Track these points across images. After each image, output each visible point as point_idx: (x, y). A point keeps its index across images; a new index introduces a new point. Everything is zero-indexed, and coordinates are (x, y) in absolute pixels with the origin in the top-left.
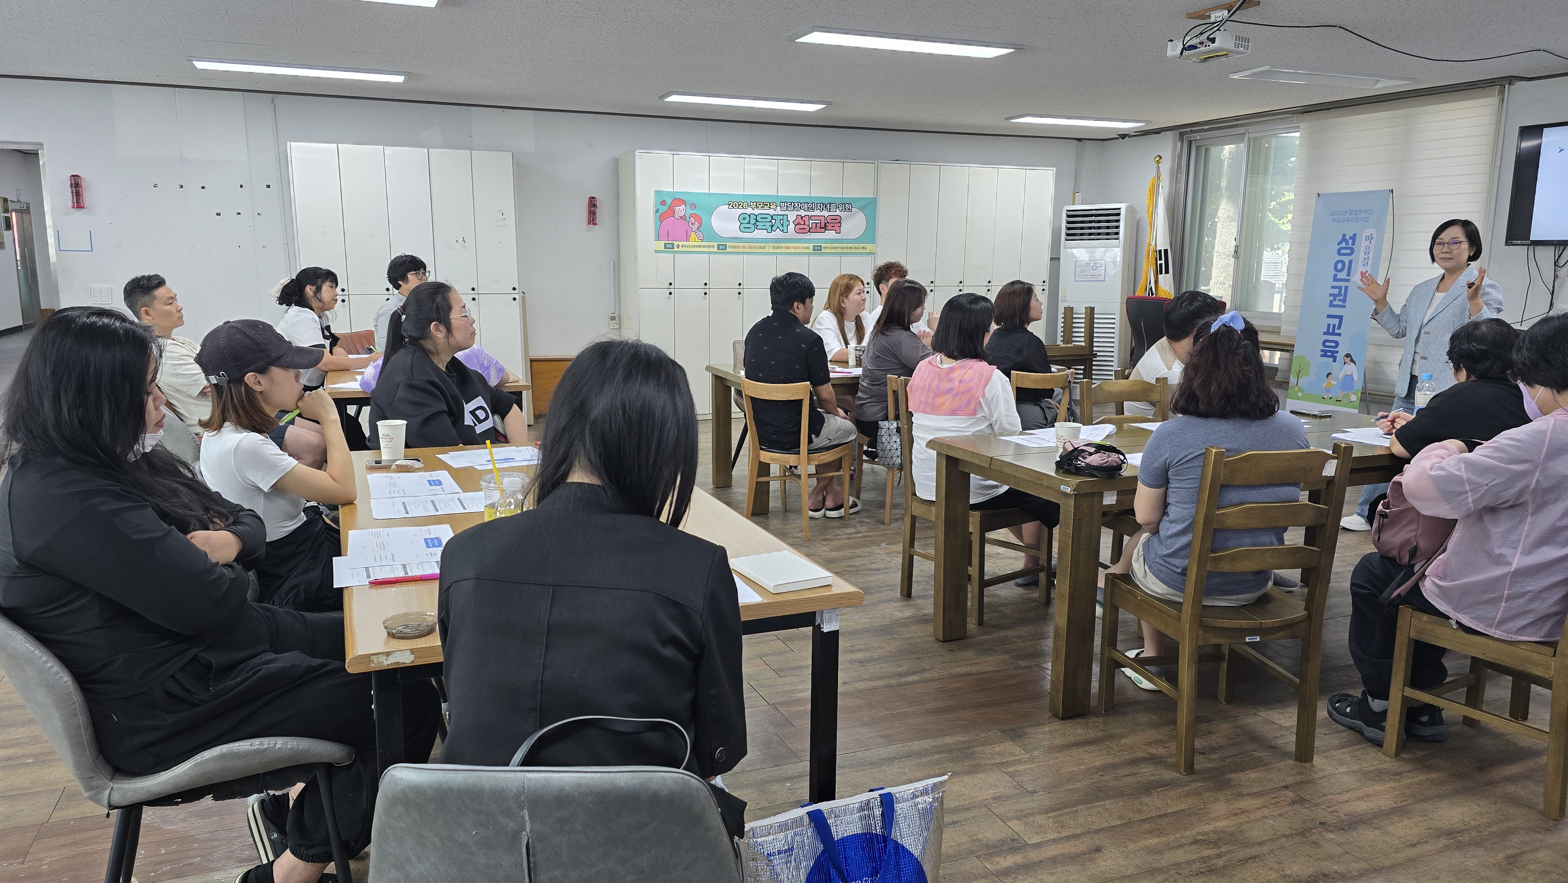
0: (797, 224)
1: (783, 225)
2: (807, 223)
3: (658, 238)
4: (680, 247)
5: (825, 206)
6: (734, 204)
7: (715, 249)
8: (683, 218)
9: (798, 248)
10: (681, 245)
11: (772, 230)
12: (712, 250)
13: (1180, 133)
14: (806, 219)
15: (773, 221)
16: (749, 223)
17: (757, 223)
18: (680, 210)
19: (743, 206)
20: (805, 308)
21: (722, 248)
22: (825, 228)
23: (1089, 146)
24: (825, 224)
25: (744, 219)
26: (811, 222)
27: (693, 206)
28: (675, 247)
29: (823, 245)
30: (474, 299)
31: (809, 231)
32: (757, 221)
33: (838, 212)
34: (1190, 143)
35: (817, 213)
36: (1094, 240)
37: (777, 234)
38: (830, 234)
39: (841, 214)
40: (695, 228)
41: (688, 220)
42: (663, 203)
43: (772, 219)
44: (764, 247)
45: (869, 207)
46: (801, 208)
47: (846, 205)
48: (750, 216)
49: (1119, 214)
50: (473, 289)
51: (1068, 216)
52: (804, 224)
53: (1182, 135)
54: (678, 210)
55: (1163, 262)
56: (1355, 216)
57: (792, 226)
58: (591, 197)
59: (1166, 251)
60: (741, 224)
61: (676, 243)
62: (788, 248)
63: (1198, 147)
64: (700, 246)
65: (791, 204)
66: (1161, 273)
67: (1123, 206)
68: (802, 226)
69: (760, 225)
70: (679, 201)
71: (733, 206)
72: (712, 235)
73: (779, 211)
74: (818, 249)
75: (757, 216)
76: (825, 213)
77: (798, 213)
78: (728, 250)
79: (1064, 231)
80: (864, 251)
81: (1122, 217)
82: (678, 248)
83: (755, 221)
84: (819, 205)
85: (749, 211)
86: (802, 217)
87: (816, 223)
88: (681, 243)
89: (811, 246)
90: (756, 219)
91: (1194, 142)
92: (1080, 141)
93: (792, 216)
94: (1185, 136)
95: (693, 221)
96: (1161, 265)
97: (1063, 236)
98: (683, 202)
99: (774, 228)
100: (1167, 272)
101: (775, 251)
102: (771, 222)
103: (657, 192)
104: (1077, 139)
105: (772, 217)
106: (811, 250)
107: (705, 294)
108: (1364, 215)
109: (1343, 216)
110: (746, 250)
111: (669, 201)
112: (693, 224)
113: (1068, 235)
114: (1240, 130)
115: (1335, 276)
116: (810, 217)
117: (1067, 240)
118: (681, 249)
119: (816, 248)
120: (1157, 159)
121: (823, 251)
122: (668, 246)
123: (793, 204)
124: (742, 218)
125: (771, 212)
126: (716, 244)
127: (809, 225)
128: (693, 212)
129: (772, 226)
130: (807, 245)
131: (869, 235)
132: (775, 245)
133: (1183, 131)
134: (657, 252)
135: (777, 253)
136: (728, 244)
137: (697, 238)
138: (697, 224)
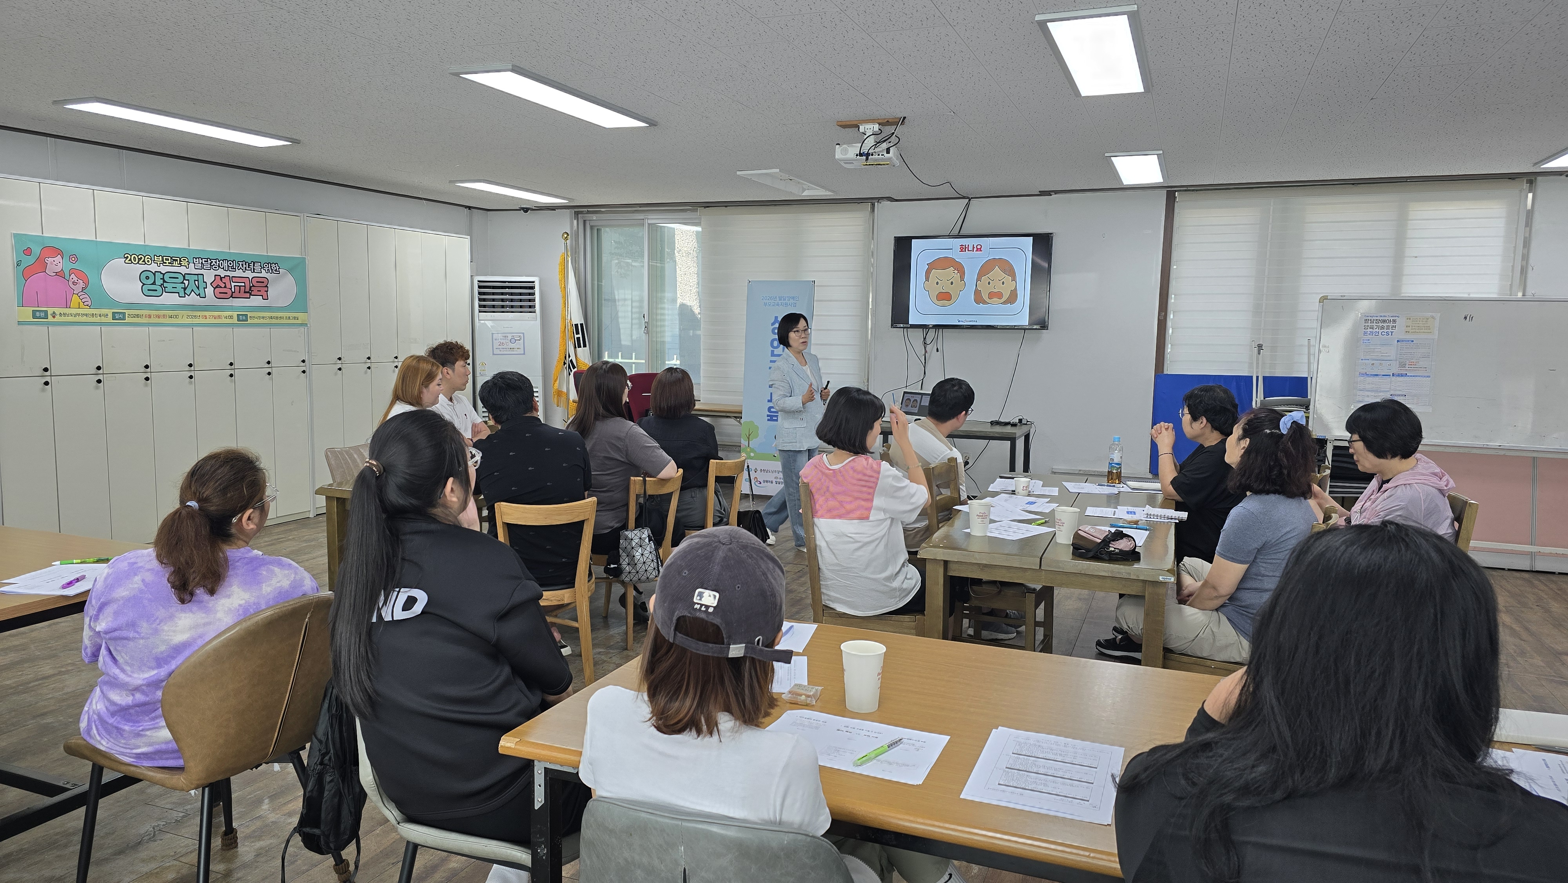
0: (217, 287)
1: (198, 288)
2: (228, 286)
3: (22, 303)
4: (57, 317)
5: (248, 265)
6: (133, 256)
7: (110, 319)
9: (219, 317)
10: (58, 313)
11: (185, 293)
12: (103, 320)
15: (186, 282)
16: (154, 283)
17: (165, 285)
18: (55, 264)
21: (119, 317)
22: (249, 292)
23: (476, 215)
24: (250, 287)
25: (147, 278)
26: (233, 284)
27: (74, 258)
28: (50, 316)
31: (232, 296)
32: (164, 281)
33: (264, 274)
35: (239, 273)
36: (507, 312)
37: (193, 299)
38: (256, 301)
39: (268, 276)
40: (78, 288)
41: (67, 277)
42: (28, 252)
43: (184, 279)
44: (176, 316)
45: (298, 268)
46: (219, 266)
47: (272, 265)
48: (154, 274)
49: (533, 288)
51: (480, 287)
52: (225, 287)
54: (51, 263)
55: (580, 335)
56: (785, 302)
57: (210, 290)
59: (581, 325)
60: (144, 284)
61: (50, 311)
62: (206, 318)
65: (209, 261)
67: (536, 280)
68: (223, 289)
69: (169, 287)
70: (52, 250)
71: (131, 260)
72: (103, 300)
73: (192, 269)
74: (243, 319)
75: (164, 274)
76: (249, 274)
77: (217, 273)
78: (128, 320)
79: (477, 302)
80: (296, 322)
81: (537, 291)
82: (54, 317)
83: (162, 282)
84: (241, 263)
85: (153, 267)
86: (221, 278)
87: (240, 286)
88: (58, 311)
89: (235, 314)
90: (163, 279)
92: (469, 209)
93: (209, 276)
95: (75, 279)
96: (578, 338)
97: (477, 308)
98: (57, 252)
99: (187, 292)
100: (585, 346)
101: (189, 321)
102: (182, 283)
103: (16, 236)
105: (184, 277)
106: (235, 321)
107: (99, 381)
108: (792, 301)
109: (773, 301)
110: (153, 320)
111: (36, 250)
112: (75, 283)
113: (480, 306)
114: (641, 216)
115: (773, 351)
116: (231, 279)
117: (480, 312)
118: (58, 319)
119: (241, 318)
120: (565, 236)
124: (144, 277)
125: (183, 270)
126: (109, 312)
127: (231, 289)
128: (74, 266)
129: (185, 289)
130: (231, 314)
131: (300, 303)
132: (190, 313)
133: (578, 211)
134: (20, 323)
135: (192, 326)
136: (127, 312)
137: (81, 304)
138: (81, 284)
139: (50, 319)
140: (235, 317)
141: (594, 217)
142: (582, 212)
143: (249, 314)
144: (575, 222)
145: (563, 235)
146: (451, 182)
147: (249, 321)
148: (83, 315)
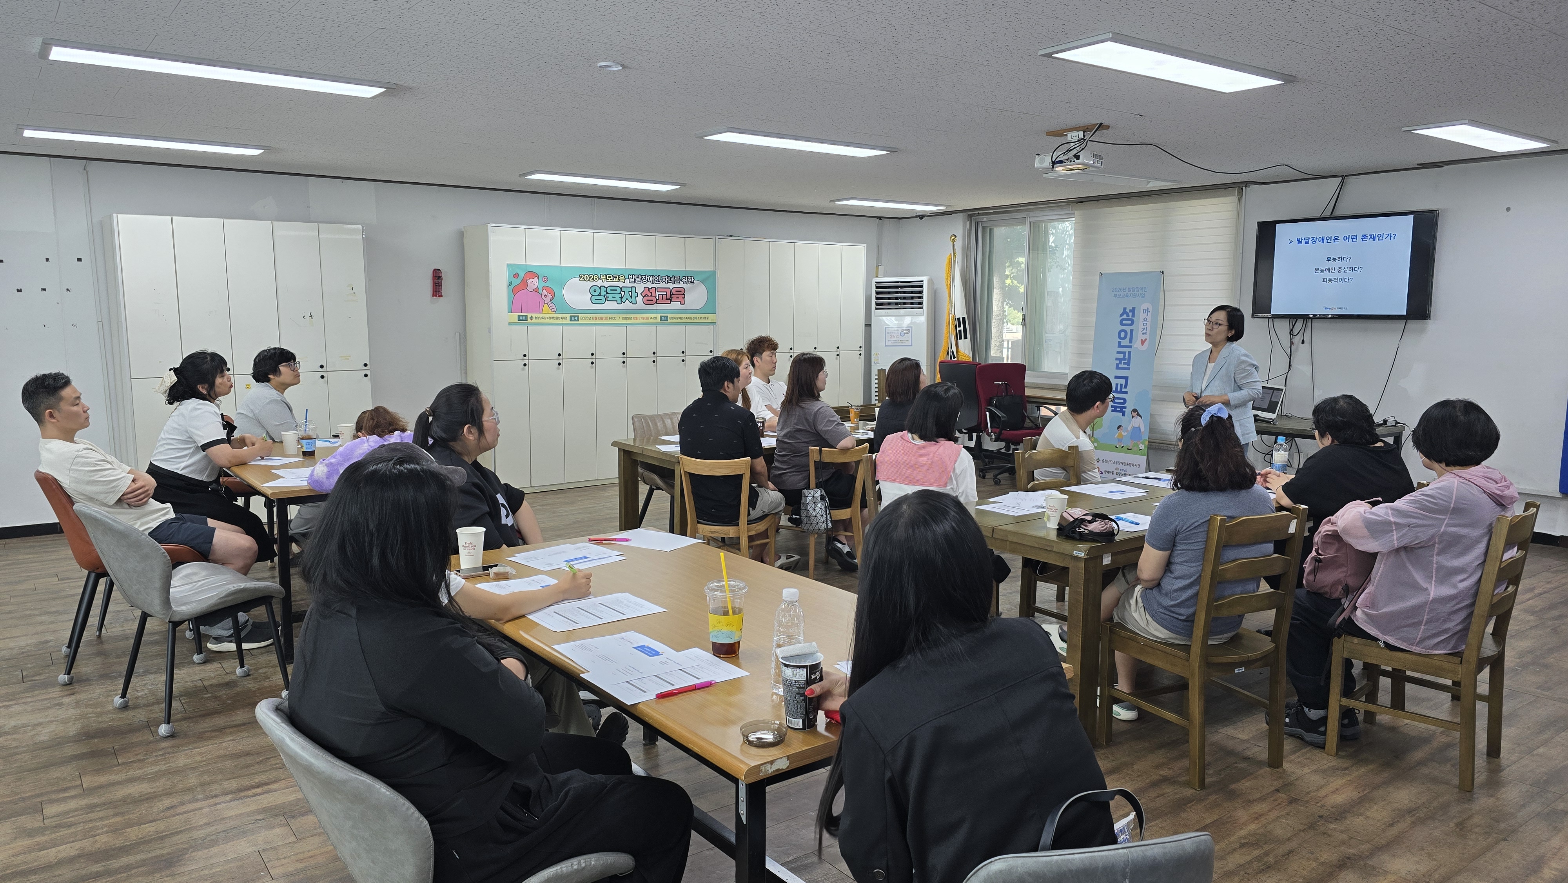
0: (645, 296)
1: (631, 297)
2: (654, 295)
3: (512, 311)
4: (534, 319)
5: (670, 278)
6: (585, 276)
7: (568, 321)
8: (536, 290)
9: (647, 318)
10: (534, 317)
11: (621, 301)
12: (564, 321)
13: (968, 215)
14: (653, 291)
15: (623, 293)
16: (599, 295)
17: (608, 295)
18: (534, 283)
19: (593, 279)
20: (734, 386)
21: (574, 319)
22: (670, 299)
23: (888, 224)
24: (671, 295)
25: (595, 291)
26: (657, 293)
27: (546, 279)
28: (529, 319)
29: (669, 316)
30: (322, 377)
31: (656, 303)
32: (607, 293)
33: (682, 285)
34: (977, 223)
35: (663, 285)
36: (900, 309)
37: (627, 305)
38: (675, 305)
39: (685, 286)
40: (548, 300)
41: (540, 292)
42: (516, 276)
43: (621, 291)
44: (615, 318)
45: (709, 279)
46: (647, 280)
47: (689, 278)
48: (600, 288)
49: (922, 286)
50: (322, 367)
51: (877, 287)
52: (651, 296)
53: (970, 216)
54: (531, 283)
55: (962, 328)
56: (1133, 293)
57: (640, 299)
58: (435, 270)
59: (964, 319)
60: (592, 295)
61: (529, 315)
62: (637, 319)
63: (984, 228)
64: (553, 318)
65: (639, 277)
66: (961, 338)
67: (925, 279)
68: (650, 298)
69: (610, 297)
70: (533, 274)
71: (584, 278)
72: (564, 307)
73: (627, 283)
74: (664, 319)
75: (607, 288)
76: (671, 286)
77: (646, 285)
78: (580, 321)
79: (874, 301)
80: (706, 321)
81: (925, 289)
82: (531, 320)
83: (605, 293)
84: (664, 277)
85: (599, 283)
86: (649, 289)
87: (662, 295)
88: (534, 315)
89: (658, 316)
90: (606, 291)
91: (980, 224)
92: (880, 219)
93: (640, 288)
94: (973, 218)
95: (546, 293)
96: (960, 331)
97: (874, 305)
98: (536, 275)
99: (623, 300)
100: (966, 337)
101: (625, 321)
102: (620, 293)
103: (509, 265)
104: (877, 217)
105: (621, 289)
106: (658, 320)
107: (559, 364)
108: (1140, 292)
109: (1122, 292)
110: (598, 321)
111: (522, 274)
112: (546, 296)
113: (877, 304)
114: (1022, 215)
115: (1120, 343)
116: (656, 289)
117: (876, 309)
118: (534, 321)
119: (663, 318)
120: (953, 238)
121: (670, 321)
122: (521, 318)
123: (640, 277)
124: (593, 290)
125: (621, 284)
126: (568, 316)
127: (656, 297)
128: (545, 284)
129: (622, 298)
130: (655, 316)
131: (711, 305)
132: (625, 316)
133: (972, 215)
134: (510, 324)
135: (627, 324)
136: (580, 315)
137: (550, 310)
138: (550, 297)
140: (659, 318)
141: (987, 218)
142: (974, 215)
144: (969, 224)
145: (951, 238)
146: (831, 201)
148: (550, 318)
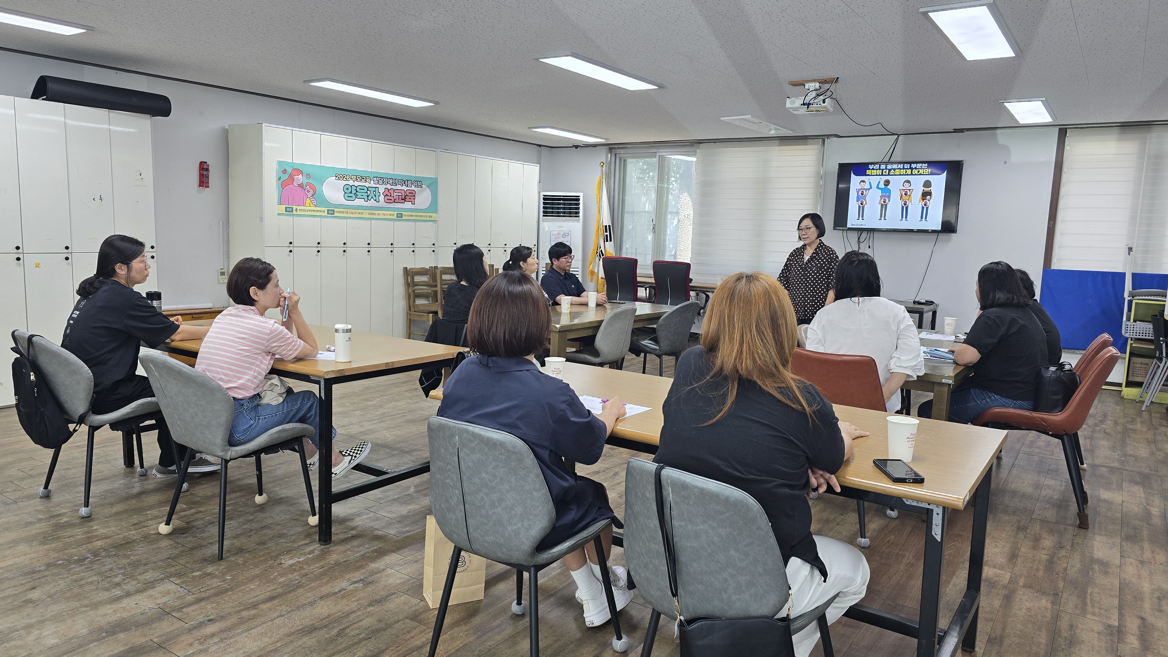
0: (386, 196)
1: (375, 196)
3: (280, 203)
5: (404, 182)
8: (301, 186)
9: (387, 215)
10: (298, 209)
12: (323, 214)
13: (609, 148)
14: (392, 192)
16: (351, 193)
17: (357, 193)
18: (299, 179)
19: (346, 178)
21: (331, 212)
22: (404, 200)
24: (405, 196)
27: (308, 176)
31: (394, 202)
34: (615, 154)
35: (399, 187)
36: (561, 216)
37: (372, 203)
38: (408, 205)
39: (415, 189)
40: (310, 194)
41: (304, 187)
42: (284, 172)
43: (368, 190)
44: (362, 213)
45: (433, 184)
46: (388, 183)
47: (418, 183)
48: (351, 187)
49: (578, 200)
51: (545, 199)
54: (297, 179)
57: (382, 197)
58: (201, 162)
59: (609, 226)
60: (345, 193)
61: (295, 207)
62: (379, 215)
66: (607, 241)
67: (581, 195)
68: (389, 197)
69: (359, 195)
70: (298, 171)
71: (339, 178)
72: (322, 201)
73: (372, 184)
75: (356, 187)
76: (404, 188)
77: (386, 187)
78: (336, 215)
79: (542, 210)
80: (430, 219)
81: (581, 202)
83: (355, 191)
84: (400, 181)
85: (351, 183)
86: (389, 190)
87: (399, 196)
88: (299, 208)
89: (395, 213)
92: (540, 147)
93: (382, 188)
94: (612, 150)
95: (309, 189)
96: (607, 235)
97: (542, 214)
98: (300, 172)
99: (369, 198)
100: (611, 241)
101: (370, 216)
103: (280, 163)
104: (538, 145)
106: (395, 217)
107: (318, 251)
110: (349, 215)
111: (289, 170)
112: (308, 191)
113: (544, 212)
114: (652, 150)
116: (394, 190)
117: (544, 216)
118: (298, 212)
119: (399, 215)
120: (602, 164)
123: (382, 179)
124: (346, 188)
125: (367, 185)
126: (326, 209)
127: (393, 197)
128: (308, 181)
130: (392, 213)
131: (434, 207)
132: (370, 211)
133: (612, 148)
134: (279, 214)
135: (371, 219)
136: (336, 210)
137: (312, 204)
138: (312, 192)
139: (294, 212)
140: (396, 215)
141: (622, 151)
142: (614, 148)
143: (404, 213)
144: (609, 155)
145: (600, 164)
146: (529, 128)
147: (404, 218)
